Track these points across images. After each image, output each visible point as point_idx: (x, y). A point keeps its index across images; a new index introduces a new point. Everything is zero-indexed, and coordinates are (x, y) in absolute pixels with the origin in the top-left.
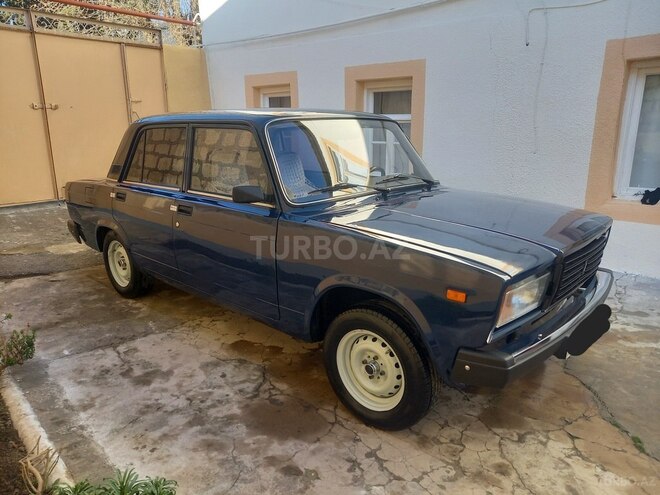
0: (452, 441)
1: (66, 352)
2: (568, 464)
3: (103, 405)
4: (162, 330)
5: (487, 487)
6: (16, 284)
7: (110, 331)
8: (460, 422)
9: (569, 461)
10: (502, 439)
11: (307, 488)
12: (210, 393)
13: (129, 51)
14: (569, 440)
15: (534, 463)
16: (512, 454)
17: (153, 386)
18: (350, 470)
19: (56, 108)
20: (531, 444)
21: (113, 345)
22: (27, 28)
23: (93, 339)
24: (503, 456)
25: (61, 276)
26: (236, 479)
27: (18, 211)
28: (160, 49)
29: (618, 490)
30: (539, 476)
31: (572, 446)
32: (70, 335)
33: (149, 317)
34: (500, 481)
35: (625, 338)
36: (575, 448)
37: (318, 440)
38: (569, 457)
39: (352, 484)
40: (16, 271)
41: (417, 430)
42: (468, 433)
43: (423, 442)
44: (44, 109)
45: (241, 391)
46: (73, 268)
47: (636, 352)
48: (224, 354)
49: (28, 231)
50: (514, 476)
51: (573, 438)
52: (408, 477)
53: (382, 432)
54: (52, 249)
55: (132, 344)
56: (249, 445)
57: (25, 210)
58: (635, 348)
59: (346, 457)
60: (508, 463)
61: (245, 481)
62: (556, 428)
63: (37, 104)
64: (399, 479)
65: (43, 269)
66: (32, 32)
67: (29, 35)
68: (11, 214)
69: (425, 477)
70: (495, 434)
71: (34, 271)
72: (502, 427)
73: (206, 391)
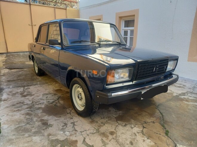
0: (102, 123)
1: (11, 87)
2: (136, 135)
3: (9, 101)
4: (40, 84)
5: (103, 137)
6: (13, 70)
7: (26, 83)
8: (109, 118)
9: (137, 134)
10: (119, 124)
11: (46, 129)
12: (40, 101)
13: (56, 9)
14: (142, 128)
15: (124, 133)
16: (119, 129)
17: (26, 97)
18: (63, 126)
19: (35, 25)
20: (128, 127)
21: (24, 87)
22: (29, 3)
23: (20, 85)
24: (115, 129)
25: (25, 69)
26: (28, 123)
27: (24, 53)
28: (66, 9)
29: (148, 145)
30: (123, 137)
31: (142, 130)
32: (16, 83)
33: (40, 81)
34: (108, 136)
35: (187, 101)
36: (142, 131)
37: (60, 117)
38: (138, 133)
39: (60, 130)
40: (14, 67)
41: (92, 118)
42: (109, 121)
43: (92, 122)
44: (32, 25)
45: (48, 102)
46: (30, 68)
47: (188, 105)
48: (52, 92)
49: (24, 58)
50: (115, 135)
51: (144, 127)
52: (79, 131)
53: (81, 117)
54: (27, 63)
55: (29, 87)
56: (39, 115)
57: (26, 53)
58: (188, 104)
59: (65, 123)
60: (115, 132)
61: (30, 124)
62: (140, 124)
63: (30, 24)
64: (76, 131)
65: (21, 67)
66: (30, 4)
67: (29, 5)
68: (21, 54)
69: (85, 131)
70: (118, 123)
71: (19, 68)
72: (121, 121)
73: (39, 100)
